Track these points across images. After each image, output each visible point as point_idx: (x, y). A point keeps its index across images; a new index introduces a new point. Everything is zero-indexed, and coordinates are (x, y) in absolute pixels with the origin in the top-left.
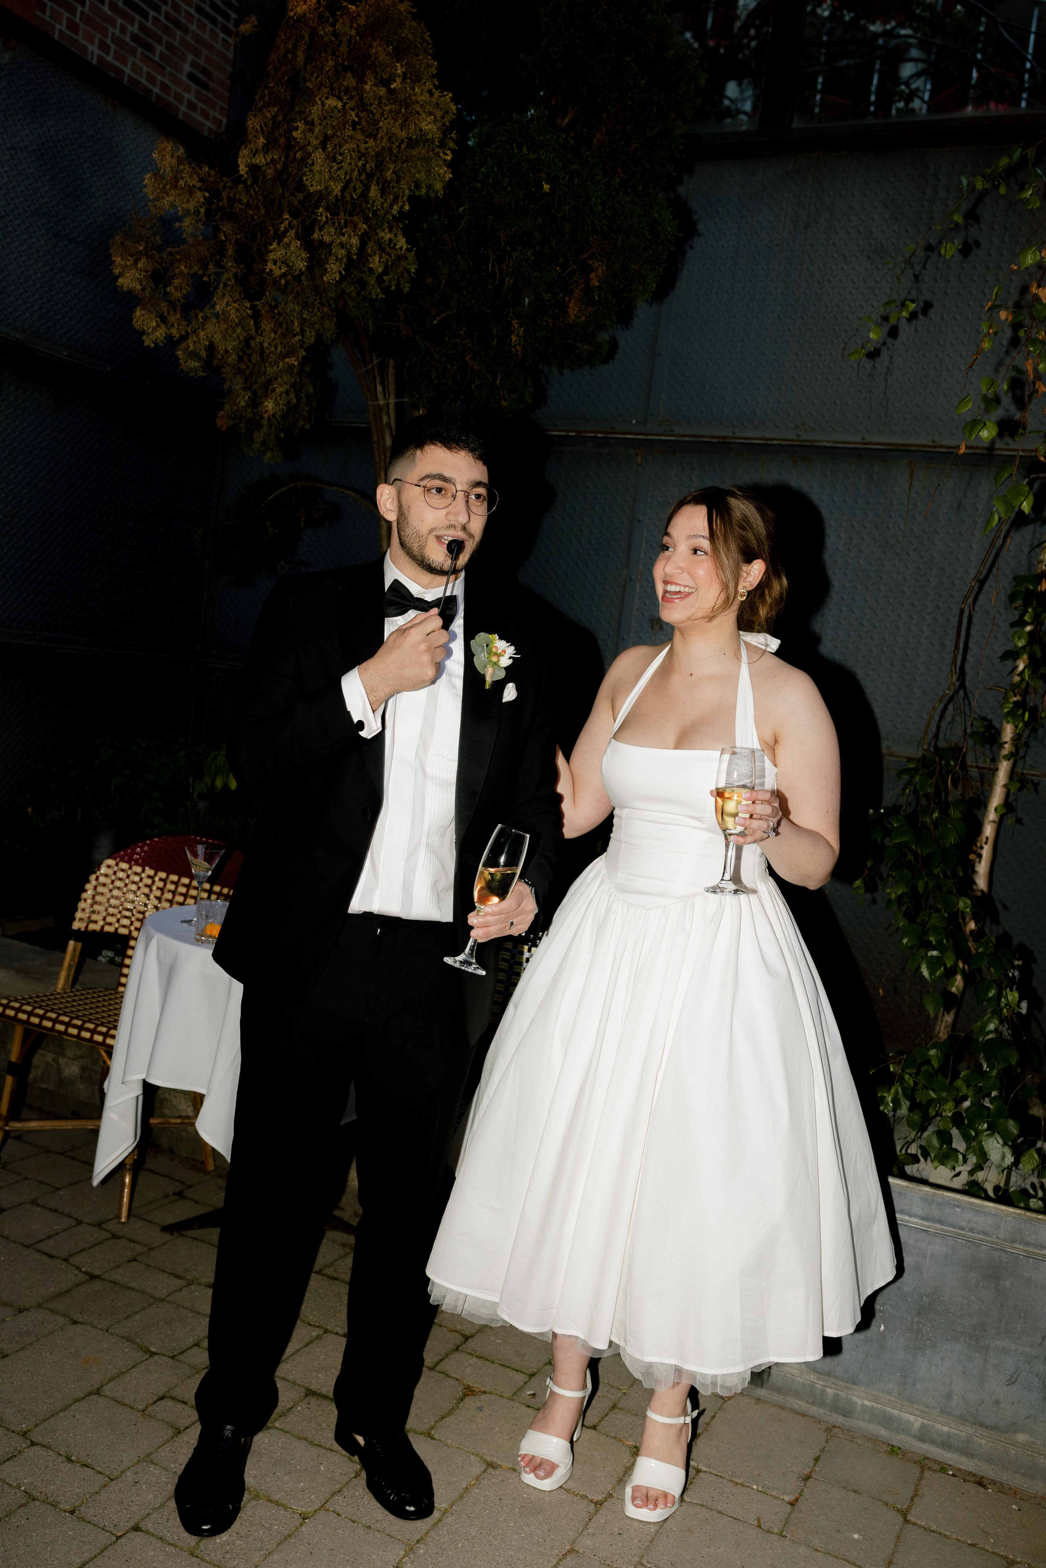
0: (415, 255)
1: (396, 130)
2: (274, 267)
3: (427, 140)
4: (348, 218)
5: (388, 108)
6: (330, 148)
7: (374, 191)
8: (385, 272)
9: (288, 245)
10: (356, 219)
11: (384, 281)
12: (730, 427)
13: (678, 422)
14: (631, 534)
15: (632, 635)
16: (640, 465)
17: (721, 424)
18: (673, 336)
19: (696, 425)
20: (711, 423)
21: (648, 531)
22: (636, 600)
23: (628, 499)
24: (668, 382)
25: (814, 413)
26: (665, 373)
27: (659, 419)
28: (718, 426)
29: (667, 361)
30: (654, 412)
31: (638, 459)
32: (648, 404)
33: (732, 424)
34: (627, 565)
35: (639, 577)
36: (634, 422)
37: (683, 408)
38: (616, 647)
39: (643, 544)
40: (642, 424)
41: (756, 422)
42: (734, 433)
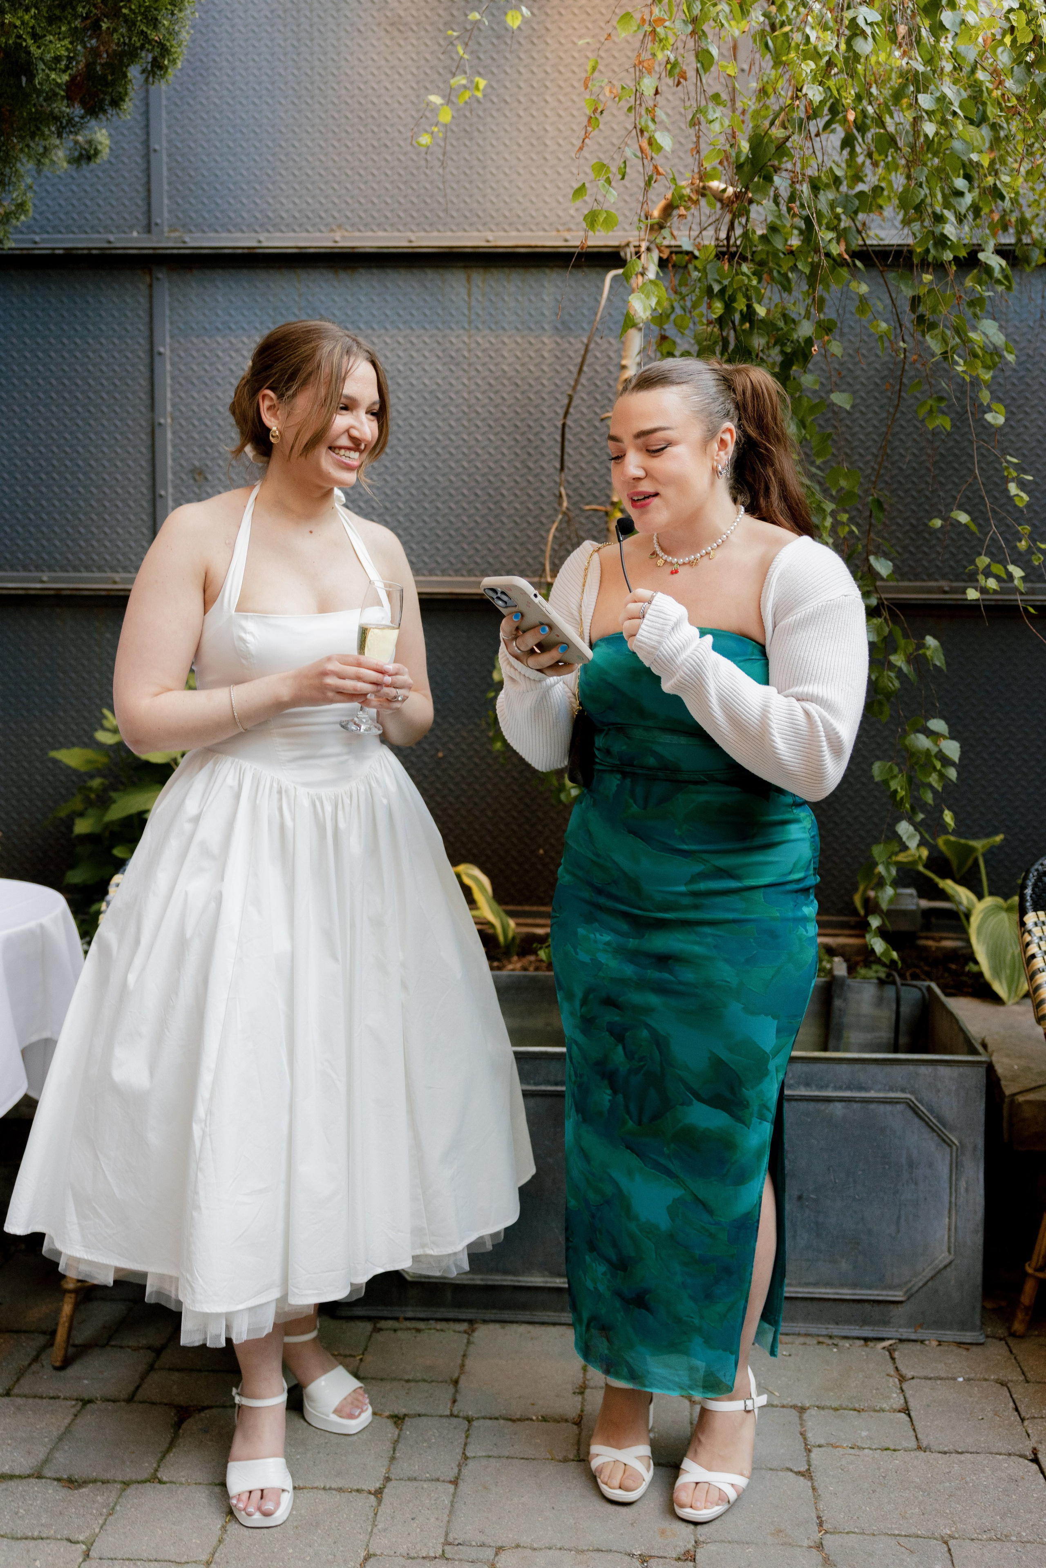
12: (253, 235)
13: (191, 231)
14: (152, 371)
15: (170, 490)
16: (151, 286)
17: (243, 232)
18: (169, 127)
19: (212, 235)
20: (229, 231)
21: (172, 365)
22: (170, 449)
23: (142, 327)
24: (170, 184)
25: (349, 214)
26: (165, 172)
27: (166, 229)
28: (239, 235)
29: (165, 159)
30: (159, 221)
31: (147, 279)
32: (149, 211)
33: (256, 232)
34: (152, 407)
35: (169, 420)
36: (135, 234)
37: (193, 215)
38: (154, 506)
39: (169, 381)
40: (145, 236)
41: (284, 228)
42: (260, 242)
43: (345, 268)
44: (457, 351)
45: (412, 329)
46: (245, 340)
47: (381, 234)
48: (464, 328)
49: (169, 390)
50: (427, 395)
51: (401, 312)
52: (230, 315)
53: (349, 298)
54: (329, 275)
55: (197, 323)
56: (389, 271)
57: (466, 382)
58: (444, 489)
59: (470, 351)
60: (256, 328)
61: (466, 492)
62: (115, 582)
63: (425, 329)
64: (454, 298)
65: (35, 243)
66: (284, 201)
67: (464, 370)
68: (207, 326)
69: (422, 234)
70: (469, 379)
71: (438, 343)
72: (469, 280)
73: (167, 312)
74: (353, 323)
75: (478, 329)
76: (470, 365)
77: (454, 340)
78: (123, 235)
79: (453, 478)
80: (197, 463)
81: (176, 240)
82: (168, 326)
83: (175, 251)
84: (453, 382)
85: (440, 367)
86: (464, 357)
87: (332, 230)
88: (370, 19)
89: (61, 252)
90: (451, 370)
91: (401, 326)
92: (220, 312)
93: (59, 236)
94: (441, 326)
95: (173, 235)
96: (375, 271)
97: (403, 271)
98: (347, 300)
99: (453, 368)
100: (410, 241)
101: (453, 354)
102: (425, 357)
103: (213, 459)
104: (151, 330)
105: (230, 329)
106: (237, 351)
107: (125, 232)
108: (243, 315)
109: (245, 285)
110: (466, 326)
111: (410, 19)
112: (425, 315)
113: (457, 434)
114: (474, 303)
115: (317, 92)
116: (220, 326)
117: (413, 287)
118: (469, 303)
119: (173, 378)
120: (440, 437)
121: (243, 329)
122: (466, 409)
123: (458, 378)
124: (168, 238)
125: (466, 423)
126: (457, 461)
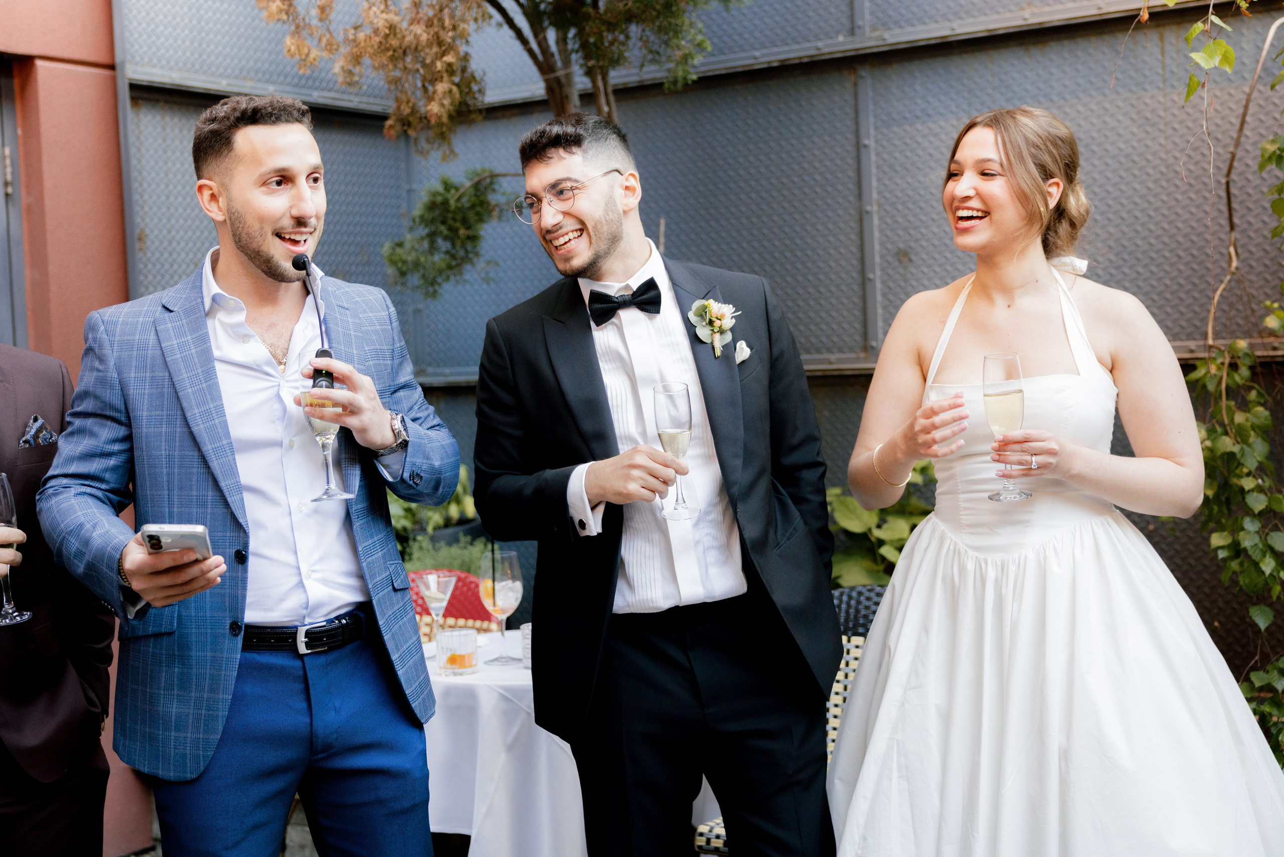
12: (947, 24)
13: (889, 29)
14: (859, 162)
15: (878, 273)
16: (855, 84)
17: (937, 22)
19: (909, 29)
20: (925, 23)
21: (877, 155)
22: (877, 234)
23: (849, 123)
27: (868, 29)
28: (933, 26)
30: (861, 23)
31: (852, 78)
32: (852, 15)
33: (949, 20)
34: (860, 196)
35: (875, 208)
36: (841, 38)
37: (891, 13)
38: (864, 289)
39: (874, 170)
40: (850, 39)
41: (975, 14)
42: (953, 30)
43: (1035, 44)
44: (1153, 111)
45: (1105, 95)
46: (943, 124)
47: (1070, 5)
48: (1159, 88)
49: (874, 179)
50: (1123, 160)
51: (1093, 79)
52: (928, 103)
53: (1041, 72)
54: (1019, 52)
55: (899, 113)
56: (1079, 40)
57: (1162, 141)
58: (1144, 252)
59: (1165, 110)
60: (952, 112)
61: (1167, 254)
62: (831, 363)
63: (1118, 93)
64: (1147, 59)
65: (756, 58)
67: (1160, 130)
68: (908, 115)
69: (1110, 1)
70: (1166, 138)
71: (1132, 106)
72: (1162, 39)
73: (871, 107)
74: (1045, 96)
75: (1173, 87)
76: (1166, 124)
77: (1148, 101)
78: (830, 41)
79: (1153, 241)
80: (902, 246)
81: (877, 39)
82: (872, 120)
83: (876, 50)
84: (1150, 143)
85: (1135, 130)
86: (1160, 117)
87: (1022, 9)
89: (777, 64)
90: (1147, 132)
91: (1093, 93)
93: (777, 49)
94: (1134, 88)
95: (874, 34)
96: (1066, 42)
97: (1094, 39)
98: (1038, 75)
99: (1149, 129)
100: (1100, 9)
101: (1149, 115)
102: (1119, 121)
103: (917, 241)
104: (857, 124)
105: (929, 115)
106: (936, 135)
107: (831, 38)
109: (941, 72)
110: (1161, 85)
112: (1118, 79)
113: (1155, 196)
114: (1168, 61)
116: (919, 113)
117: (1104, 53)
118: (1163, 63)
119: (878, 167)
120: (1138, 200)
121: (941, 114)
122: (1164, 170)
123: (1154, 139)
124: (870, 38)
125: (1164, 184)
126: (1157, 224)
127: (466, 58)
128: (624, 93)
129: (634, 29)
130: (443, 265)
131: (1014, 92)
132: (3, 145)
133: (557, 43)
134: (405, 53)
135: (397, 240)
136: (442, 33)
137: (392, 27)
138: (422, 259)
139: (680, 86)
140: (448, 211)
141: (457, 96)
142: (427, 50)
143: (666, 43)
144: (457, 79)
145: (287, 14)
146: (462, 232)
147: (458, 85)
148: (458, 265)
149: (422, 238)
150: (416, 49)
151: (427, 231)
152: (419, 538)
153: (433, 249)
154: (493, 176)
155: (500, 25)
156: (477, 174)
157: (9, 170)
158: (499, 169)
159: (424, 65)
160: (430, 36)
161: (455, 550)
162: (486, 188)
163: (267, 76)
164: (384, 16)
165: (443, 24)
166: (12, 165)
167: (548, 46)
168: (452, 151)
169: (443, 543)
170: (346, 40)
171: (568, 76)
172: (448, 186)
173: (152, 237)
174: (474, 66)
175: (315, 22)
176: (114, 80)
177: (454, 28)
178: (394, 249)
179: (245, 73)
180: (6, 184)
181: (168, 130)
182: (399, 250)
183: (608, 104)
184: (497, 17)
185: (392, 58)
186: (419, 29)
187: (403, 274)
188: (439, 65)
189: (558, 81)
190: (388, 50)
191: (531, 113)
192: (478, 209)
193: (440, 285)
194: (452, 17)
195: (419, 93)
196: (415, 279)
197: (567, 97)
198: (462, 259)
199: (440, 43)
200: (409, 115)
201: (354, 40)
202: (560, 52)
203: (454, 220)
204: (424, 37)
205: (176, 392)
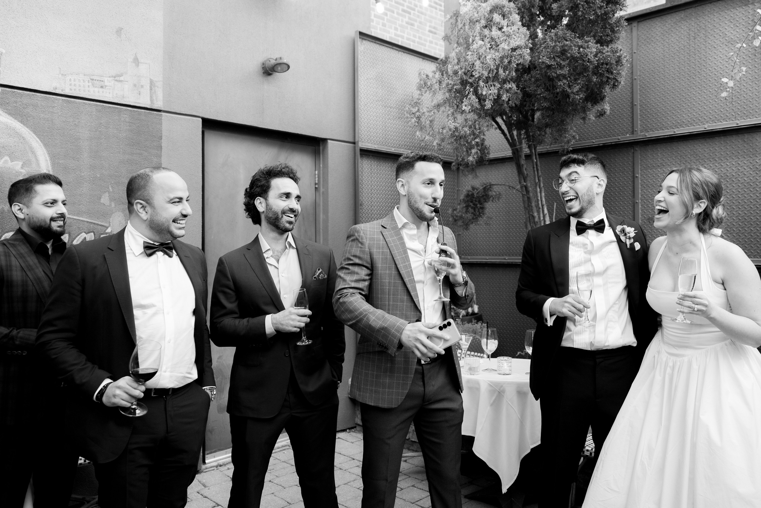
0: (521, 91)
1: (506, 47)
2: (465, 108)
3: (519, 48)
4: (491, 83)
5: (502, 39)
6: (481, 59)
7: (501, 71)
8: (509, 100)
9: (470, 98)
10: (495, 83)
11: (509, 103)
12: (672, 130)
13: (648, 132)
14: (634, 183)
16: (633, 153)
17: (668, 129)
18: (640, 96)
19: (656, 132)
20: (663, 130)
21: (641, 180)
22: (640, 211)
23: (630, 168)
24: (640, 116)
25: (711, 117)
26: (639, 112)
27: (639, 132)
28: (667, 130)
29: (639, 107)
30: (636, 129)
31: (632, 150)
32: (633, 126)
33: (673, 128)
34: (634, 196)
35: (640, 201)
36: (628, 135)
37: (649, 126)
39: (640, 187)
40: (632, 135)
41: (684, 126)
42: (675, 132)
43: (709, 138)
45: (739, 158)
47: (724, 123)
49: (640, 189)
53: (711, 149)
54: (703, 141)
55: (651, 164)
56: (728, 137)
60: (673, 164)
63: (744, 157)
65: (594, 143)
66: (684, 116)
68: (655, 165)
69: (743, 120)
71: (751, 163)
73: (640, 162)
78: (623, 136)
80: (650, 216)
81: (642, 135)
82: (640, 167)
83: (642, 140)
85: (751, 173)
87: (704, 124)
88: (719, 42)
89: (602, 145)
90: (757, 173)
91: (734, 157)
92: (659, 160)
93: (602, 139)
94: (752, 156)
95: (641, 134)
96: (722, 137)
97: (734, 136)
100: (737, 124)
104: (634, 169)
105: (663, 165)
108: (668, 160)
109: (669, 149)
111: (736, 39)
112: (744, 152)
115: (697, 73)
116: (660, 165)
117: (739, 142)
119: (641, 185)
120: (752, 201)
127: (483, 140)
128: (542, 155)
129: (548, 130)
130: (471, 218)
131: (700, 157)
132: (315, 171)
133: (517, 136)
134: (460, 138)
135: (454, 208)
136: (475, 131)
137: (456, 128)
138: (463, 215)
139: (565, 152)
140: (474, 198)
141: (480, 154)
142: (469, 137)
143: (561, 136)
144: (479, 148)
145: (418, 123)
146: (478, 205)
147: (480, 150)
148: (476, 218)
149: (463, 207)
150: (465, 136)
151: (465, 205)
152: (457, 320)
153: (467, 212)
154: (491, 185)
155: (496, 128)
156: (485, 185)
157: (317, 179)
158: (493, 183)
159: (467, 142)
160: (470, 132)
161: (470, 325)
162: (488, 189)
163: (409, 147)
164: (454, 124)
165: (475, 127)
166: (318, 177)
167: (514, 137)
168: (476, 175)
169: (466, 322)
170: (439, 132)
171: (521, 148)
172: (473, 188)
173: (365, 204)
174: (486, 143)
175: (428, 126)
176: (355, 148)
177: (480, 129)
178: (453, 211)
179: (401, 146)
180: (316, 184)
181: (373, 166)
182: (455, 212)
183: (536, 159)
184: (496, 126)
185: (456, 140)
186: (466, 129)
187: (456, 221)
188: (473, 142)
189: (517, 150)
190: (454, 137)
191: (505, 162)
192: (485, 197)
193: (469, 225)
194: (479, 125)
195: (464, 153)
196: (460, 223)
197: (520, 156)
198: (478, 215)
199: (474, 134)
200: (461, 161)
201: (442, 133)
202: (518, 139)
203: (476, 201)
204: (468, 132)
205: (393, 258)
